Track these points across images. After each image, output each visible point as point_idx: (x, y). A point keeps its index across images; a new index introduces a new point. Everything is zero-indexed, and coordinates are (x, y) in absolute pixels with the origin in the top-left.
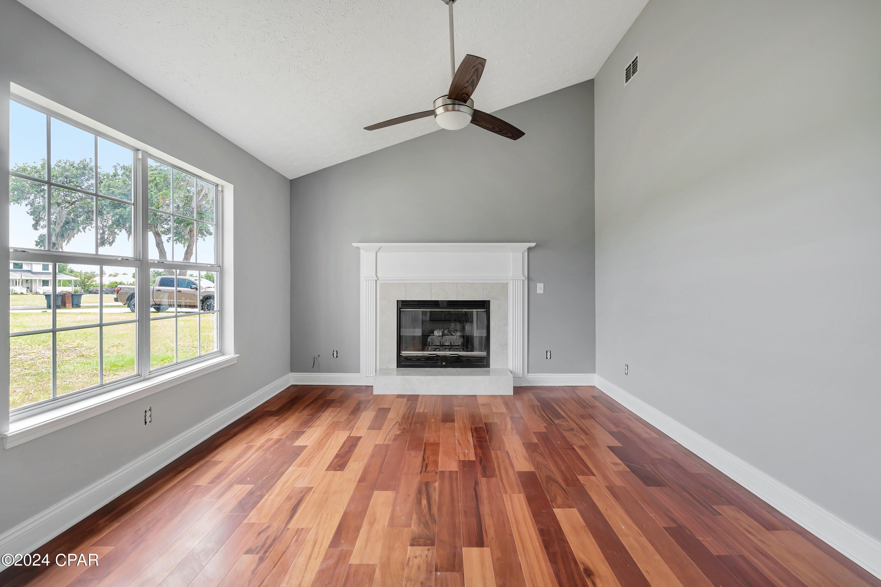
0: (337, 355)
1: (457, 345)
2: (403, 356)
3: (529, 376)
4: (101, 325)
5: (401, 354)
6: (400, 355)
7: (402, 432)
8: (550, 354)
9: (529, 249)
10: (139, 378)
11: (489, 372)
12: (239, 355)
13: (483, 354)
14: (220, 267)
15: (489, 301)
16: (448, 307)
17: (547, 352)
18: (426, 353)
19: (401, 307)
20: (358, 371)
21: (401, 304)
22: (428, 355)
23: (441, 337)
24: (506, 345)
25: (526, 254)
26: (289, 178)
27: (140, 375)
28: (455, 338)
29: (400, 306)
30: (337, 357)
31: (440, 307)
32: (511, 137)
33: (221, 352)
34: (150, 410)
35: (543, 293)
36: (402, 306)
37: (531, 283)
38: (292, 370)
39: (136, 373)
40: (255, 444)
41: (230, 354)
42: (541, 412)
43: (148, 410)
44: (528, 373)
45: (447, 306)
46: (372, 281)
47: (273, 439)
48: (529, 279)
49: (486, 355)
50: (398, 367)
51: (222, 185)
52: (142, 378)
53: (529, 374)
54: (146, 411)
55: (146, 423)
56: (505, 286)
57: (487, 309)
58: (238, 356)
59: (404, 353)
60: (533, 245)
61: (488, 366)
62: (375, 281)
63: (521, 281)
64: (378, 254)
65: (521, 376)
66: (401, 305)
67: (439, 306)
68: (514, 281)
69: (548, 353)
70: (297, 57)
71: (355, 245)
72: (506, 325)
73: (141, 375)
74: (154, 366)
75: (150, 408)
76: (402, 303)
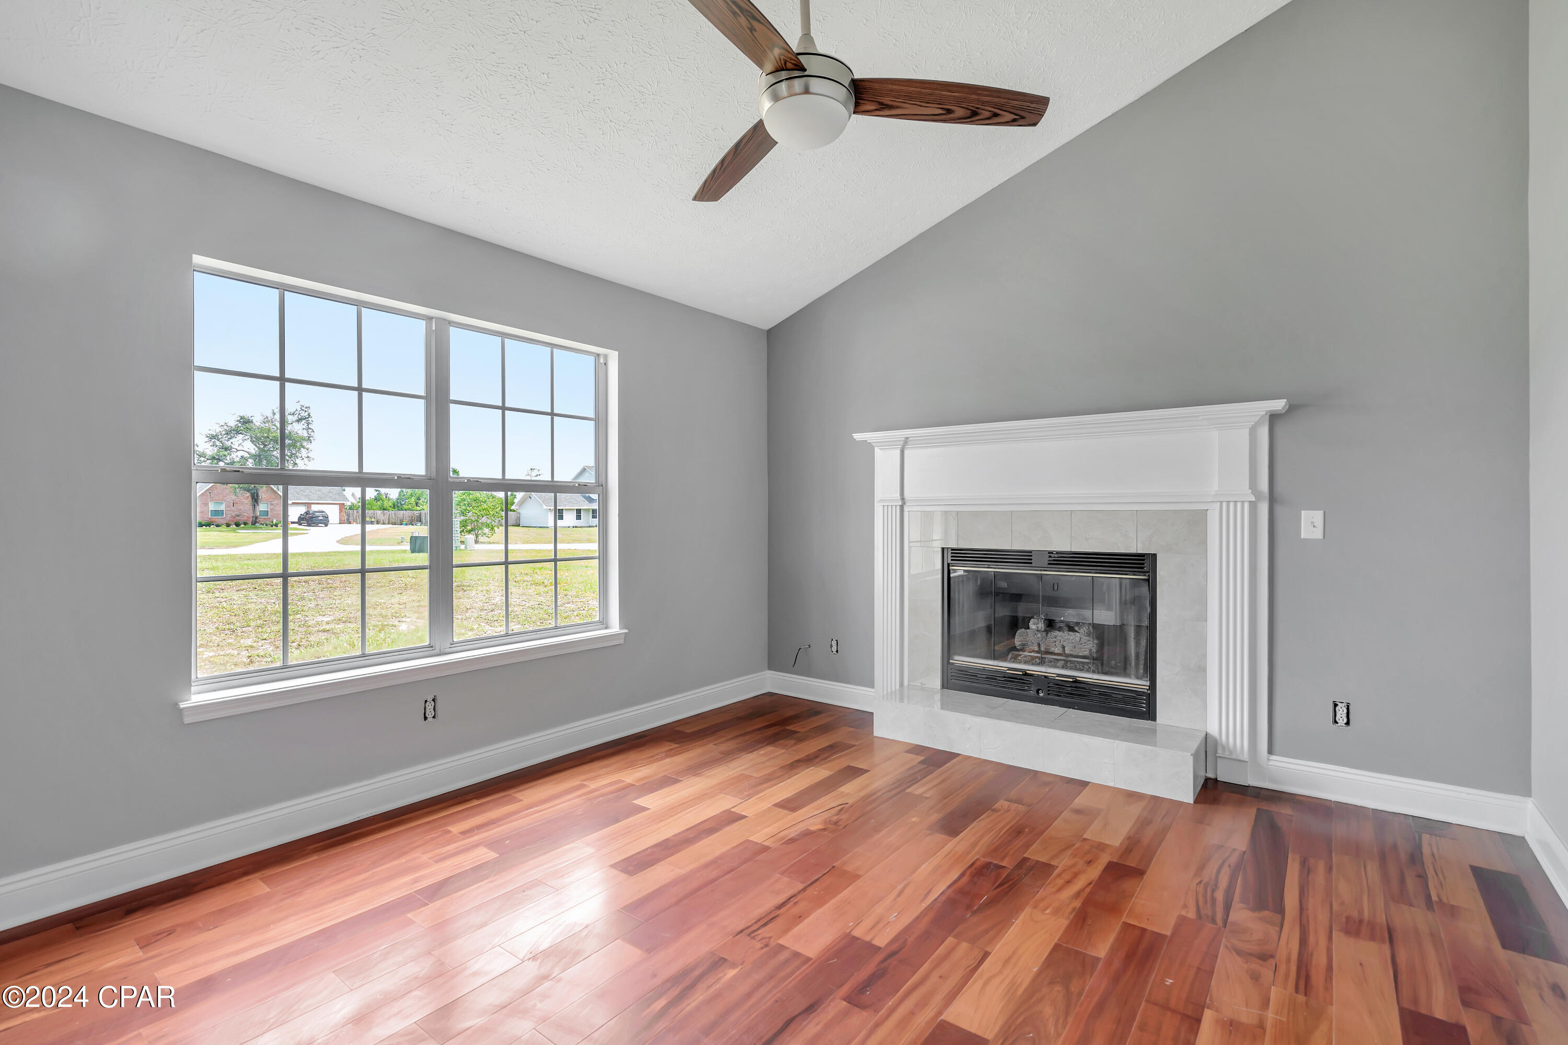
0: (837, 648)
1: (1081, 654)
2: (956, 664)
3: (1271, 763)
4: (363, 571)
5: (951, 661)
6: (949, 663)
7: (824, 829)
8: (1345, 711)
9: (1274, 418)
10: (430, 649)
11: (1154, 731)
12: (627, 631)
13: (1141, 684)
14: (601, 486)
15: (1154, 556)
16: (1049, 566)
17: (1336, 705)
18: (1003, 665)
19: (950, 562)
20: (872, 685)
21: (950, 555)
22: (1006, 669)
23: (1044, 634)
24: (1202, 670)
25: (1264, 432)
26: (763, 328)
27: (432, 647)
28: (1078, 639)
29: (948, 559)
30: (837, 651)
31: (1033, 565)
32: (1014, 120)
33: (604, 623)
34: (434, 700)
35: (1322, 537)
36: (952, 560)
37: (1279, 509)
38: (771, 667)
39: (427, 643)
40: (590, 785)
41: (615, 627)
42: (1223, 872)
43: (430, 699)
44: (1270, 751)
45: (1049, 564)
46: (894, 507)
47: (624, 781)
48: (1273, 500)
49: (1148, 688)
50: (943, 687)
51: (605, 354)
52: (437, 651)
53: (1273, 757)
54: (426, 701)
55: (426, 718)
56: (1197, 520)
57: (1149, 576)
58: (625, 633)
59: (961, 660)
60: (1279, 405)
61: (1150, 714)
62: (898, 508)
63: (1246, 505)
64: (906, 452)
65: (1245, 757)
66: (950, 558)
67: (1031, 563)
68: (1224, 505)
69: (1337, 708)
70: (595, 102)
71: (858, 436)
72: (1202, 617)
73: (434, 646)
74: (461, 632)
75: (434, 697)
76: (952, 553)
